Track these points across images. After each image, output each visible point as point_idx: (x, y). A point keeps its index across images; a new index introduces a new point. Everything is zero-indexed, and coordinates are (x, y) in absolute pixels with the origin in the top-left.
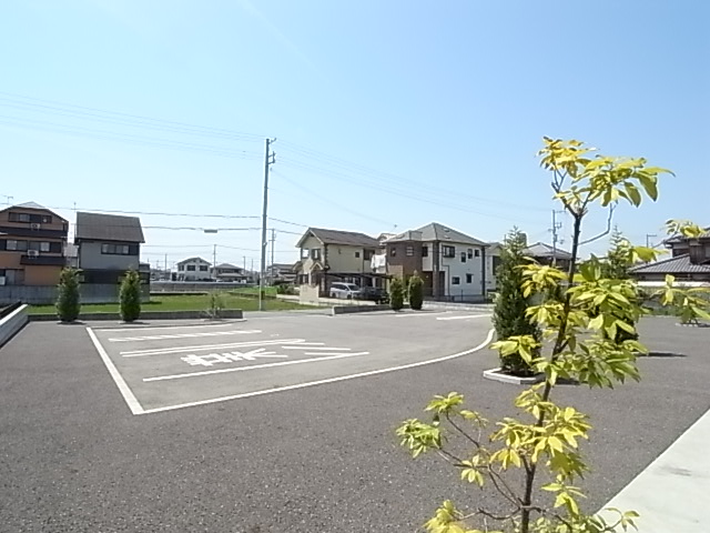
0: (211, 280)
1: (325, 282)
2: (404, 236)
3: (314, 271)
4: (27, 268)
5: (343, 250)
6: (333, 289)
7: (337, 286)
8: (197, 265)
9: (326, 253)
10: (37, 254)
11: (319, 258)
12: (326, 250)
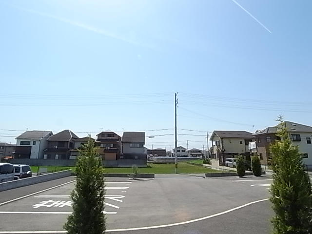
0: (187, 156)
1: (223, 157)
2: (264, 131)
3: (218, 152)
4: (106, 154)
5: (232, 141)
6: (227, 162)
7: (229, 160)
8: (181, 150)
9: (222, 143)
10: (109, 148)
11: (220, 146)
12: (222, 141)
